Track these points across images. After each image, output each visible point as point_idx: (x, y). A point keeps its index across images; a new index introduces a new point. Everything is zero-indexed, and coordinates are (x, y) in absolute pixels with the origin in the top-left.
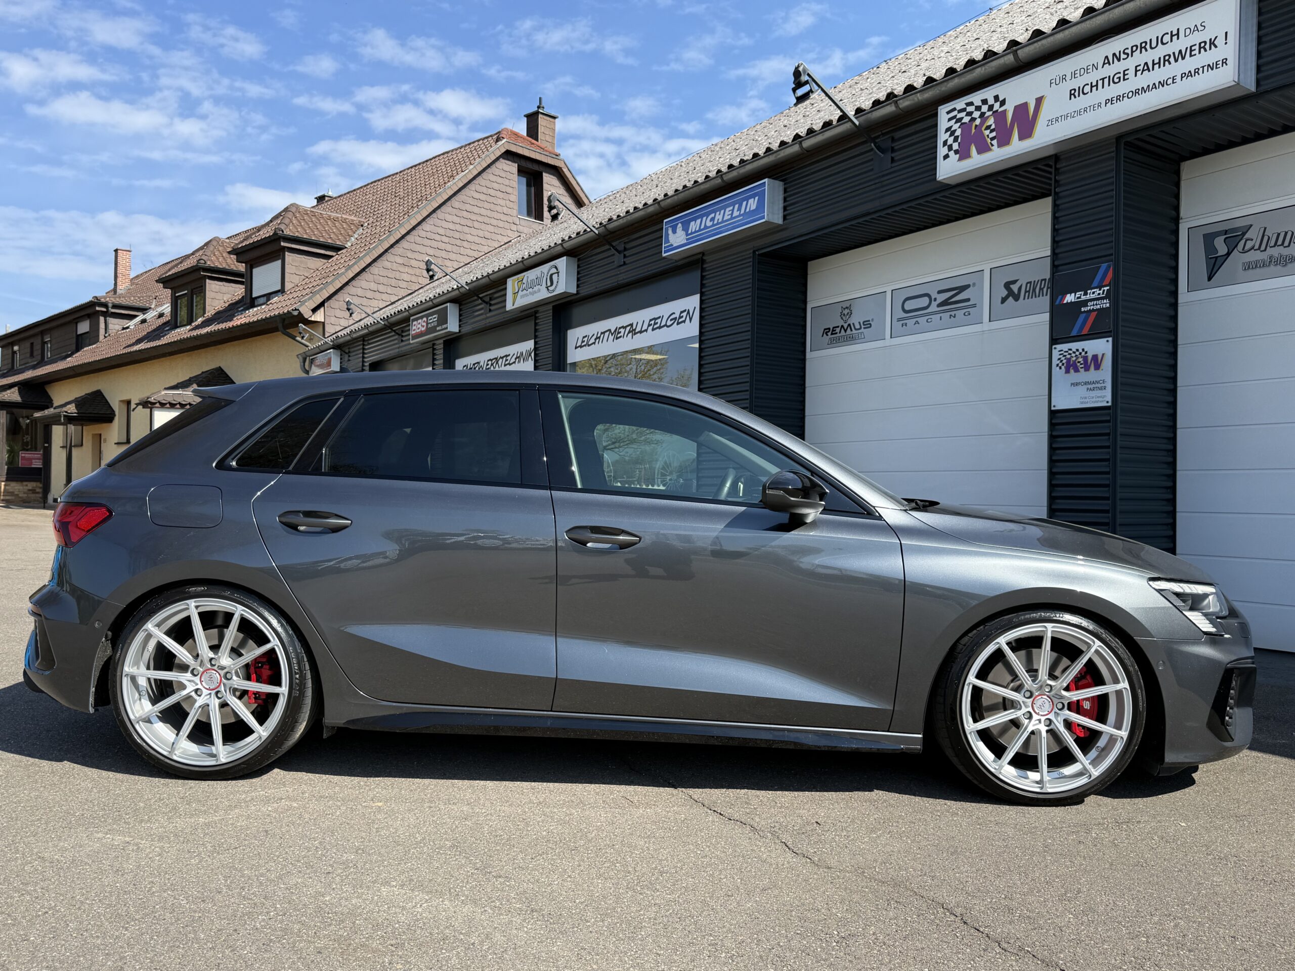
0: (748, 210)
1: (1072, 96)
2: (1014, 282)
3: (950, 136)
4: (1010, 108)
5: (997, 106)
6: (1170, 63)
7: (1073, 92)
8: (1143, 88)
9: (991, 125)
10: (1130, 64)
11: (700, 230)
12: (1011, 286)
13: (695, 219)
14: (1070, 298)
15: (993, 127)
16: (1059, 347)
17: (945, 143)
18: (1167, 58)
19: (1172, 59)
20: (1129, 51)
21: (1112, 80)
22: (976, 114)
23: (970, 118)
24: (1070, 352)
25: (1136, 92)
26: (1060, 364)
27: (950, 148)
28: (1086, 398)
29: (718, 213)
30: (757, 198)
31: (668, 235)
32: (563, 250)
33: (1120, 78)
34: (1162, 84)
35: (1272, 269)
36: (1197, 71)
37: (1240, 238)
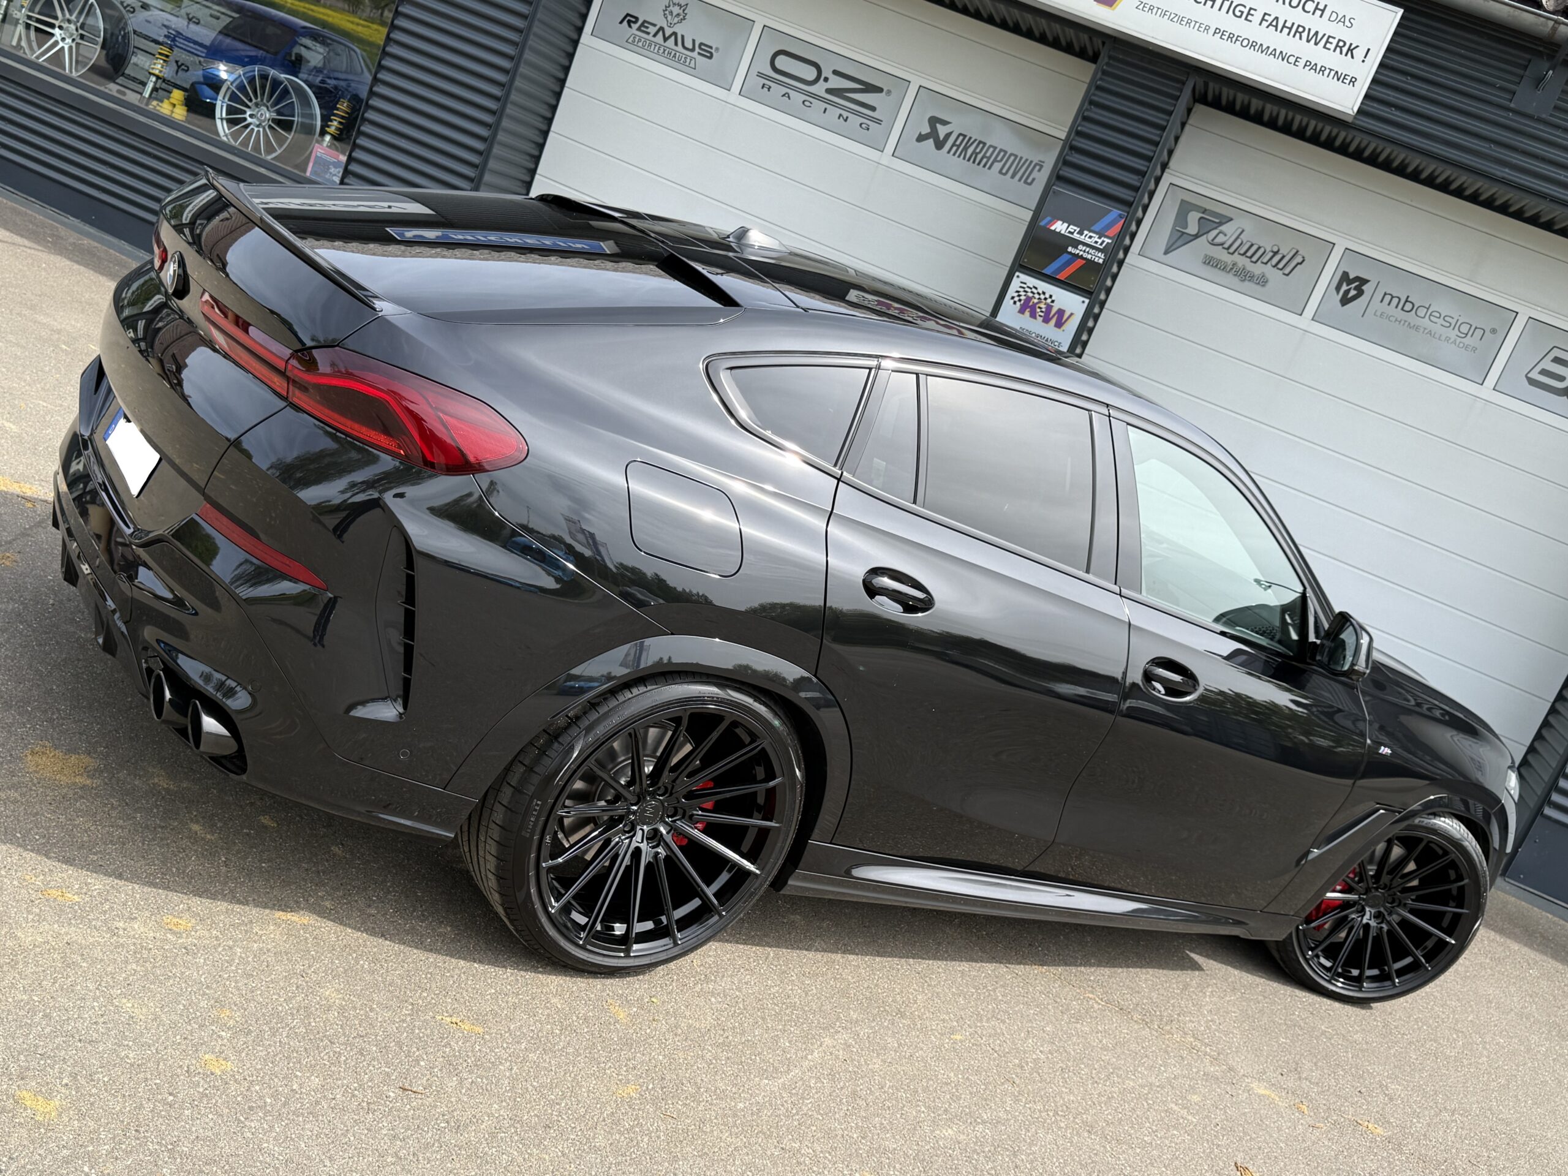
2: (945, 123)
6: (1301, 38)
8: (1261, 45)
12: (938, 126)
14: (1060, 227)
16: (1024, 277)
18: (1301, 29)
19: (1305, 35)
21: (1232, 9)
24: (1034, 290)
25: (1253, 45)
26: (1016, 299)
33: (1242, 12)
34: (1283, 57)
35: (1230, 279)
36: (1322, 70)
37: (1215, 225)
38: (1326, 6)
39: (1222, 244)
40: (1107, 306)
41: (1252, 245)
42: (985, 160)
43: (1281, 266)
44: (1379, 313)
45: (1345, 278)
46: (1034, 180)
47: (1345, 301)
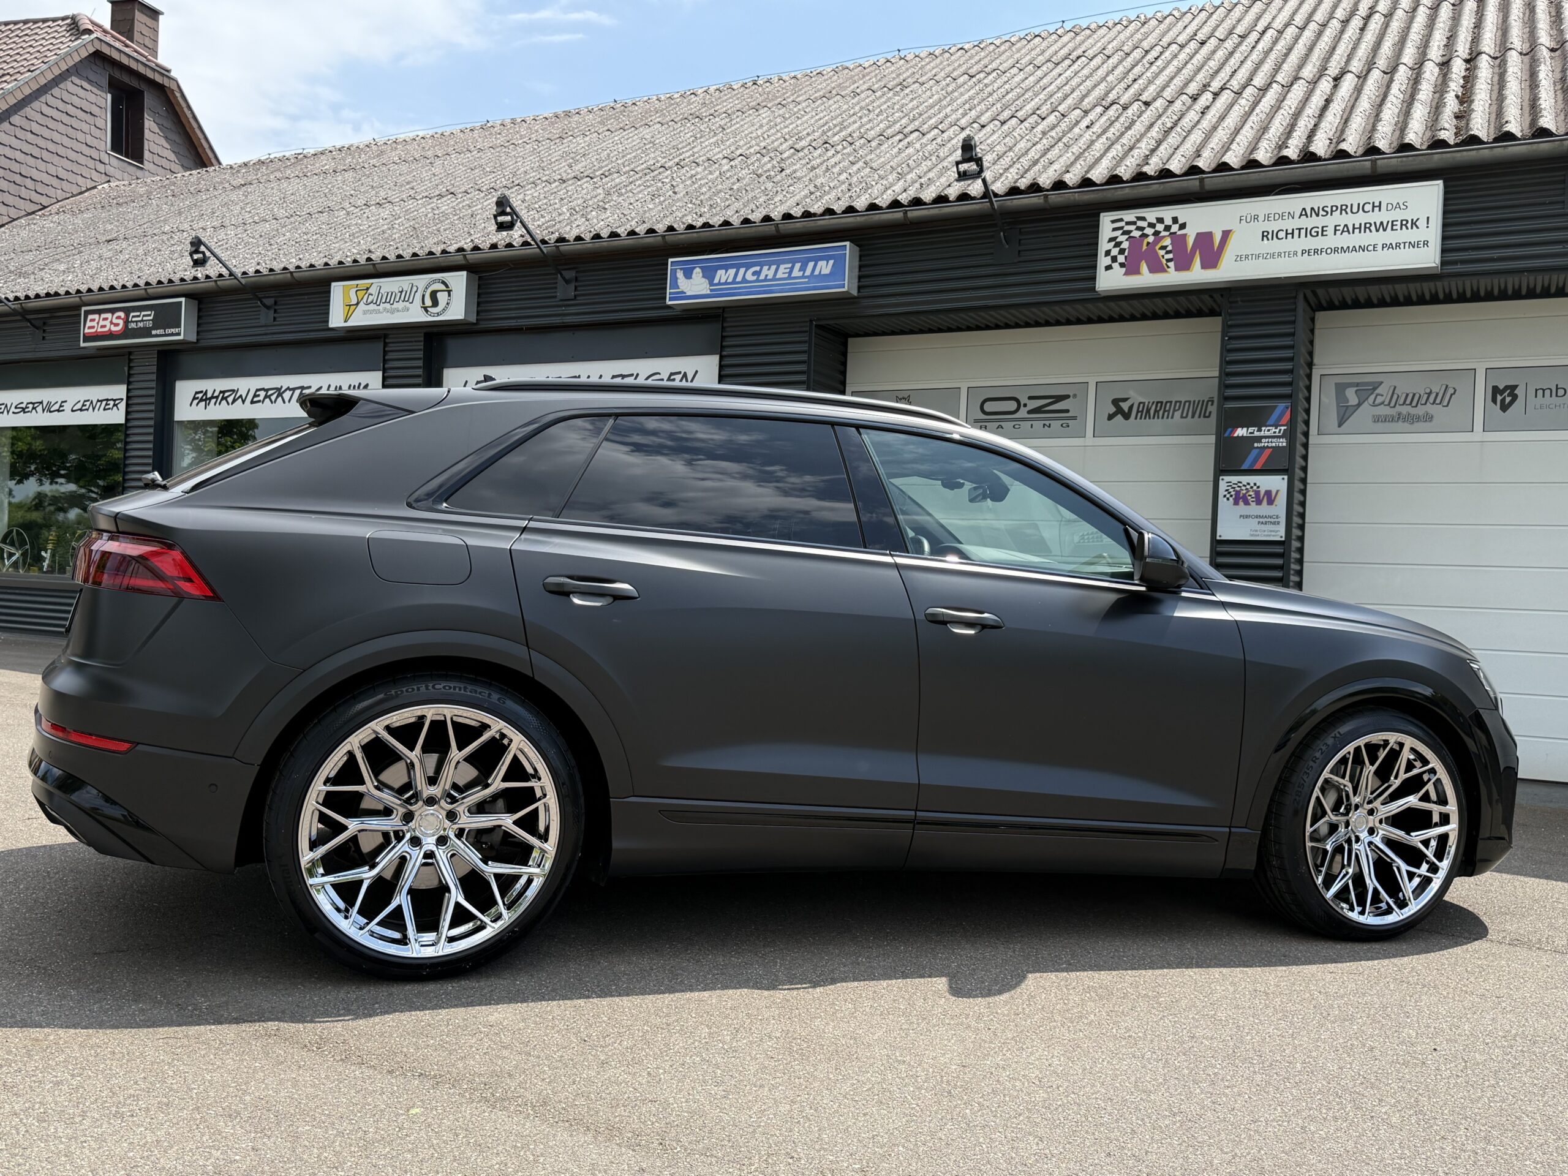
0: (817, 272)
1: (1265, 238)
2: (1125, 400)
3: (1115, 246)
4: (1191, 233)
5: (1175, 228)
6: (1371, 231)
7: (1265, 234)
8: (1342, 248)
9: (1167, 246)
10: (1331, 221)
11: (734, 282)
12: (1121, 404)
13: (726, 268)
14: (1241, 432)
15: (1169, 248)
16: (1227, 478)
17: (1108, 253)
18: (1368, 225)
19: (1373, 228)
20: (1329, 209)
21: (1309, 232)
22: (1149, 231)
23: (1140, 233)
24: (1240, 484)
25: (1336, 250)
26: (1228, 496)
27: (1114, 259)
28: (1256, 531)
29: (766, 268)
30: (831, 262)
31: (677, 278)
32: (464, 262)
33: (1318, 232)
34: (1363, 249)
35: (1400, 425)
36: (1398, 245)
37: (1370, 392)
38: (1380, 202)
39: (1382, 403)
40: (1309, 480)
41: (1407, 395)
42: (1166, 414)
43: (1438, 401)
44: (1538, 406)
45: (1496, 390)
46: (1210, 413)
47: (1504, 408)
